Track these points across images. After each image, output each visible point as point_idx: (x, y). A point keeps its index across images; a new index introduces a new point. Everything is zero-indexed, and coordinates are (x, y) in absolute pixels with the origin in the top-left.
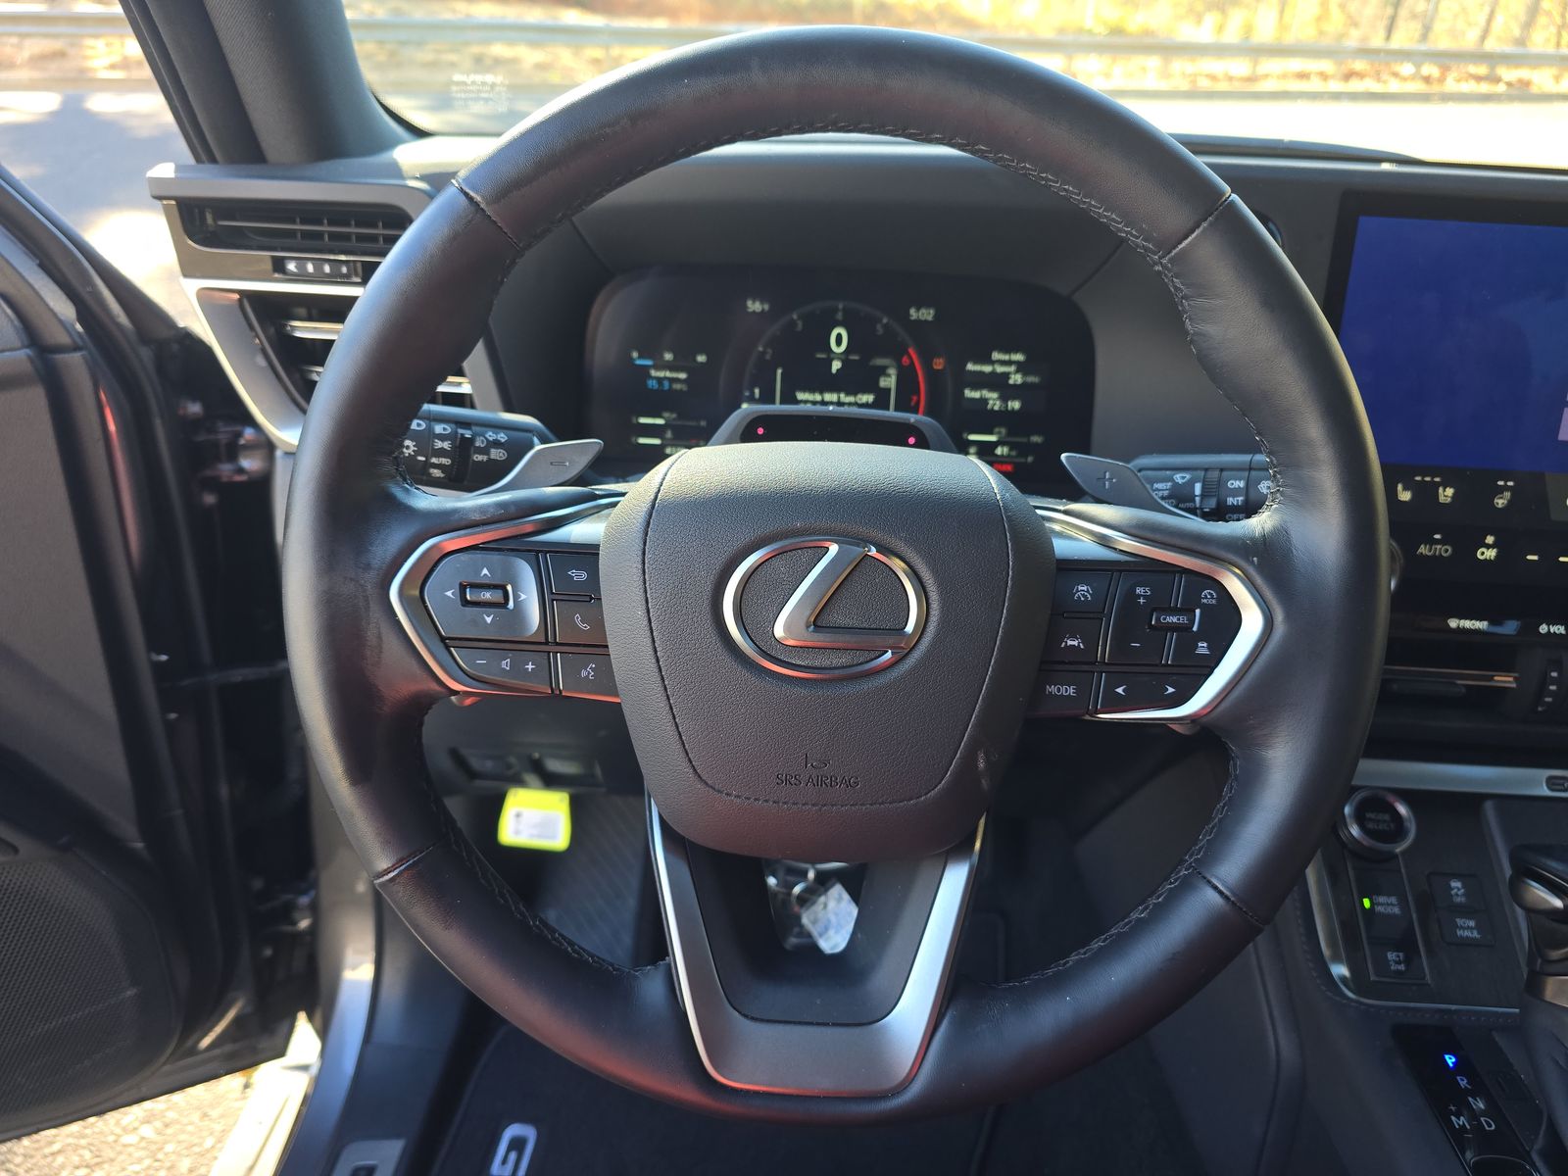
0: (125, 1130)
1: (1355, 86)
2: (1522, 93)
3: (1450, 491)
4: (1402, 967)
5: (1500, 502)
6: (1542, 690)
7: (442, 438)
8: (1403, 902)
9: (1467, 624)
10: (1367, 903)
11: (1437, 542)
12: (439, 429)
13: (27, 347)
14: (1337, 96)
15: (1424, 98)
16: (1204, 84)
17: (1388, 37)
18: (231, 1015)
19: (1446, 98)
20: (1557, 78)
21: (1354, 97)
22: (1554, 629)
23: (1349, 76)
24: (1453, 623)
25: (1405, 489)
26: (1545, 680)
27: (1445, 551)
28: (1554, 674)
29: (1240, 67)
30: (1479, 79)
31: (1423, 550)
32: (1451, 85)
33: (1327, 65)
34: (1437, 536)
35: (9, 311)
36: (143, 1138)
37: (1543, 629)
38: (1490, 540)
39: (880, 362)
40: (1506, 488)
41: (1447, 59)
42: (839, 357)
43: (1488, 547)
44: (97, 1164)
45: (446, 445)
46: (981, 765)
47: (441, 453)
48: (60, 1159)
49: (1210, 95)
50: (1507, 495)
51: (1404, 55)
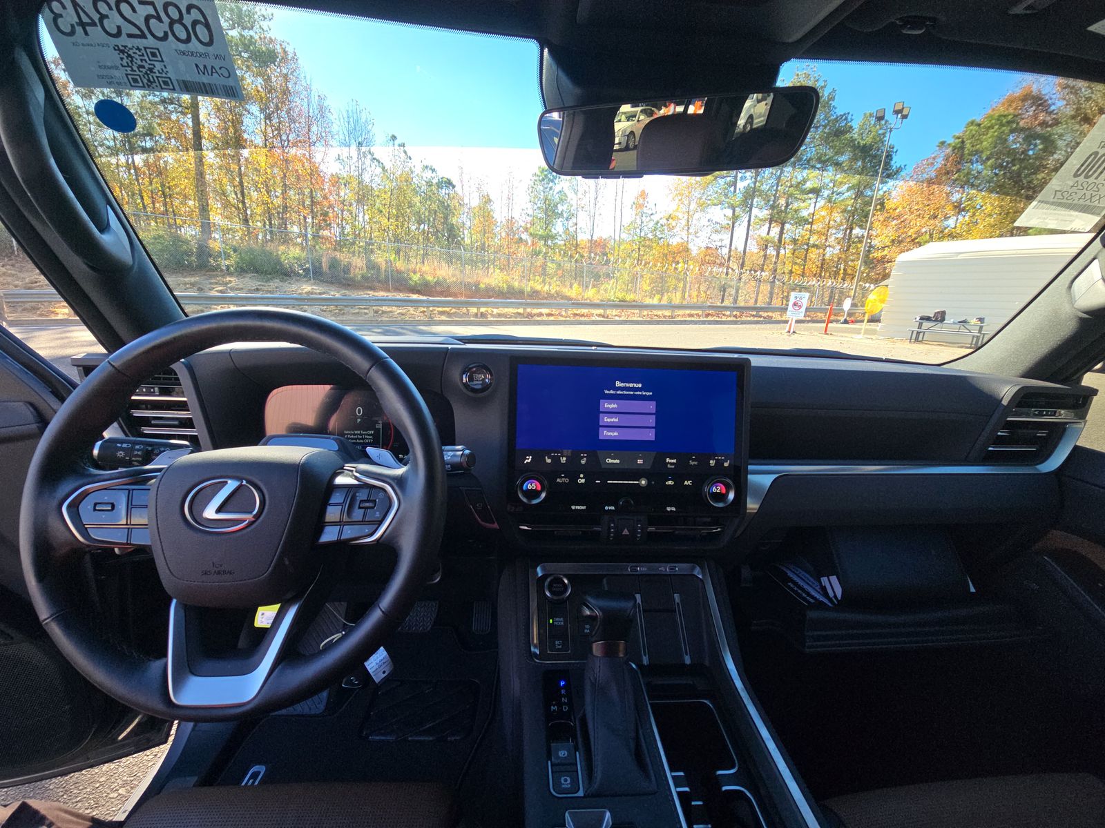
0: (112, 790)
1: (710, 318)
2: (769, 321)
3: (564, 459)
4: (560, 647)
5: (583, 462)
6: (609, 533)
7: (138, 450)
8: (565, 621)
9: (579, 507)
10: (551, 621)
11: (563, 477)
12: (137, 447)
13: (38, 423)
14: (704, 323)
15: (735, 323)
16: (656, 318)
17: (722, 303)
18: (137, 720)
19: (743, 323)
20: (781, 316)
21: (710, 323)
22: (610, 508)
23: (708, 315)
24: (573, 507)
25: (548, 458)
26: (609, 528)
27: (567, 480)
28: (612, 525)
29: (668, 313)
30: (753, 316)
31: (558, 480)
32: (744, 319)
33: (700, 312)
34: (563, 475)
35: (31, 409)
36: (119, 795)
37: (606, 508)
38: (582, 476)
39: (376, 419)
40: (584, 457)
41: (742, 309)
42: (359, 417)
43: (581, 478)
44: (96, 807)
45: (139, 453)
46: (287, 563)
47: (137, 456)
48: (80, 805)
49: (658, 323)
50: (585, 459)
51: (726, 308)
